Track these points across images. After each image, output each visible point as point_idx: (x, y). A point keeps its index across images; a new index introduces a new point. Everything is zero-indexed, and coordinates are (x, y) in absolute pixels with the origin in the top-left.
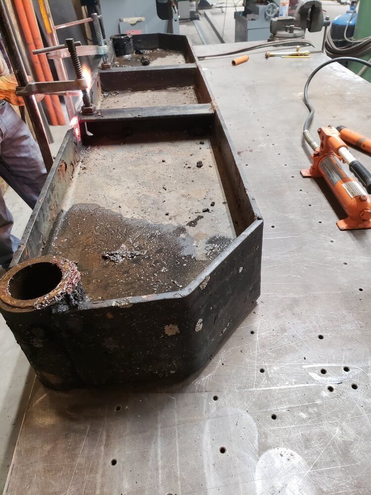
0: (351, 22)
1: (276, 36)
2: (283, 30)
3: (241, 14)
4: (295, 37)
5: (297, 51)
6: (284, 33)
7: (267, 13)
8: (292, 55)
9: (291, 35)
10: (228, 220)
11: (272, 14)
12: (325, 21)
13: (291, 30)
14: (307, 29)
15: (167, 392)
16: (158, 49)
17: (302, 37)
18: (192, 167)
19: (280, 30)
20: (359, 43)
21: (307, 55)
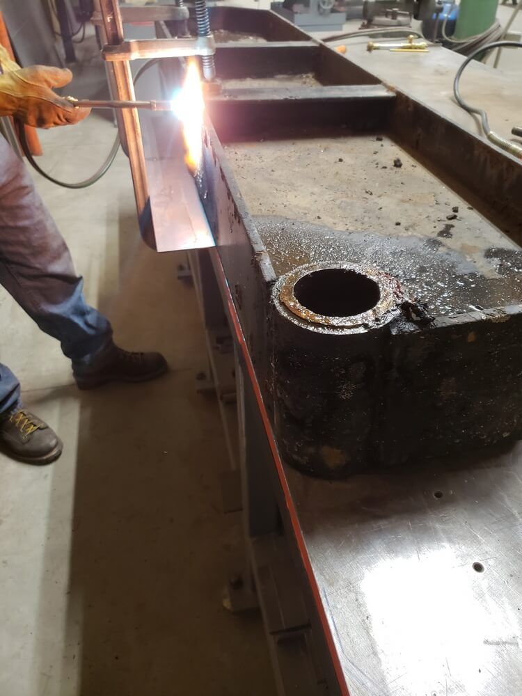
0: (449, 16)
1: (373, 23)
2: (383, 15)
3: (281, 6)
4: (400, 25)
5: (410, 42)
6: (383, 19)
7: (321, 5)
8: (404, 48)
9: (394, 22)
10: (492, 229)
11: (328, 5)
12: (437, 5)
13: (394, 15)
14: (413, 16)
15: (497, 466)
16: (222, 31)
17: (408, 25)
18: (389, 167)
19: (379, 15)
20: (463, 44)
21: (423, 49)
